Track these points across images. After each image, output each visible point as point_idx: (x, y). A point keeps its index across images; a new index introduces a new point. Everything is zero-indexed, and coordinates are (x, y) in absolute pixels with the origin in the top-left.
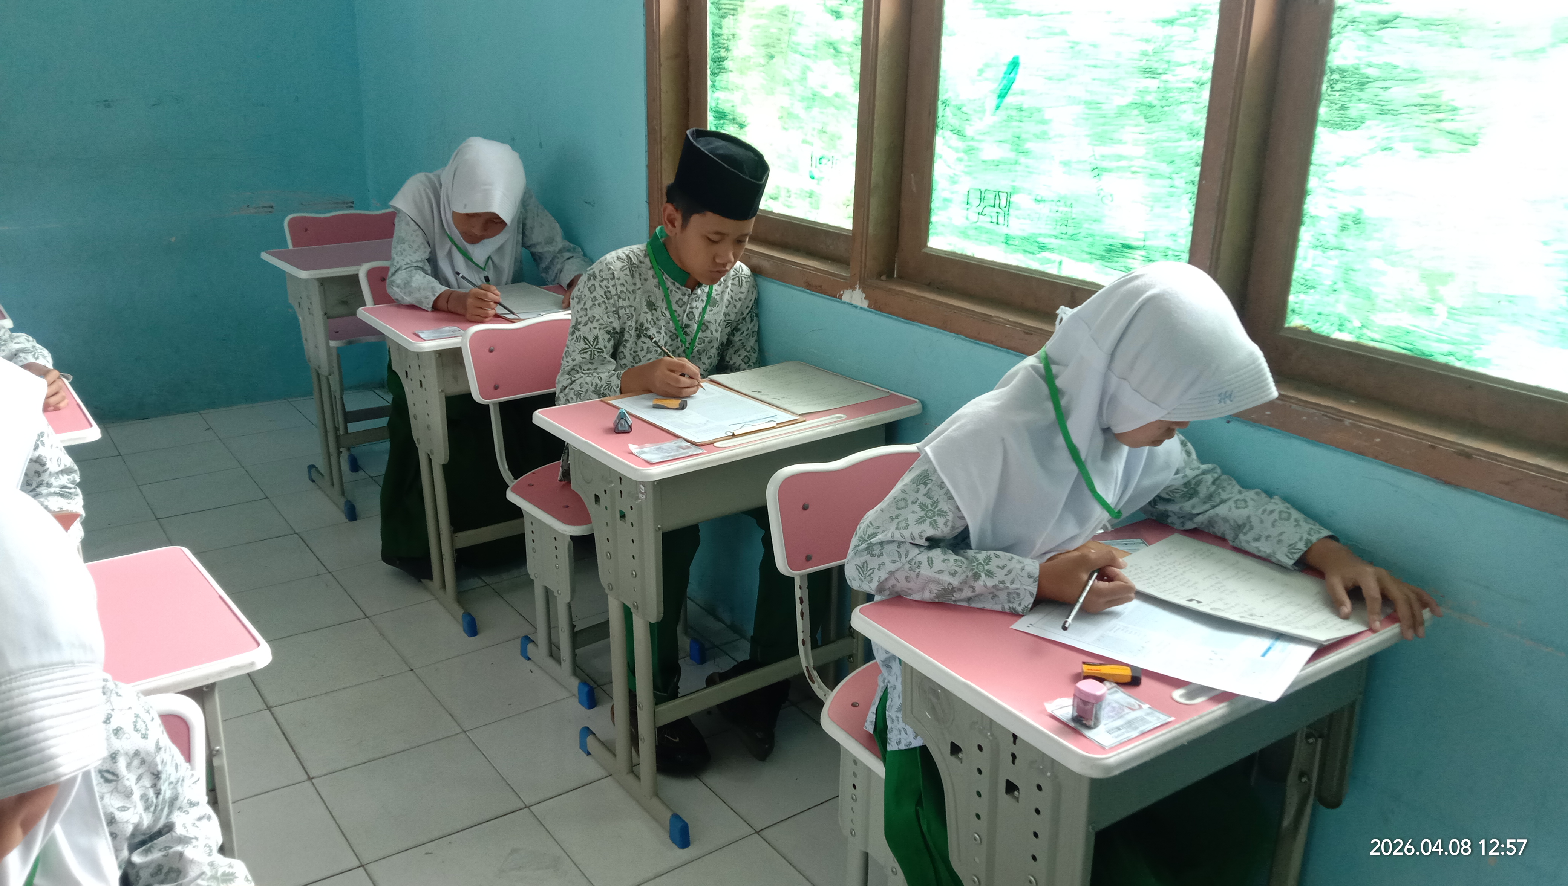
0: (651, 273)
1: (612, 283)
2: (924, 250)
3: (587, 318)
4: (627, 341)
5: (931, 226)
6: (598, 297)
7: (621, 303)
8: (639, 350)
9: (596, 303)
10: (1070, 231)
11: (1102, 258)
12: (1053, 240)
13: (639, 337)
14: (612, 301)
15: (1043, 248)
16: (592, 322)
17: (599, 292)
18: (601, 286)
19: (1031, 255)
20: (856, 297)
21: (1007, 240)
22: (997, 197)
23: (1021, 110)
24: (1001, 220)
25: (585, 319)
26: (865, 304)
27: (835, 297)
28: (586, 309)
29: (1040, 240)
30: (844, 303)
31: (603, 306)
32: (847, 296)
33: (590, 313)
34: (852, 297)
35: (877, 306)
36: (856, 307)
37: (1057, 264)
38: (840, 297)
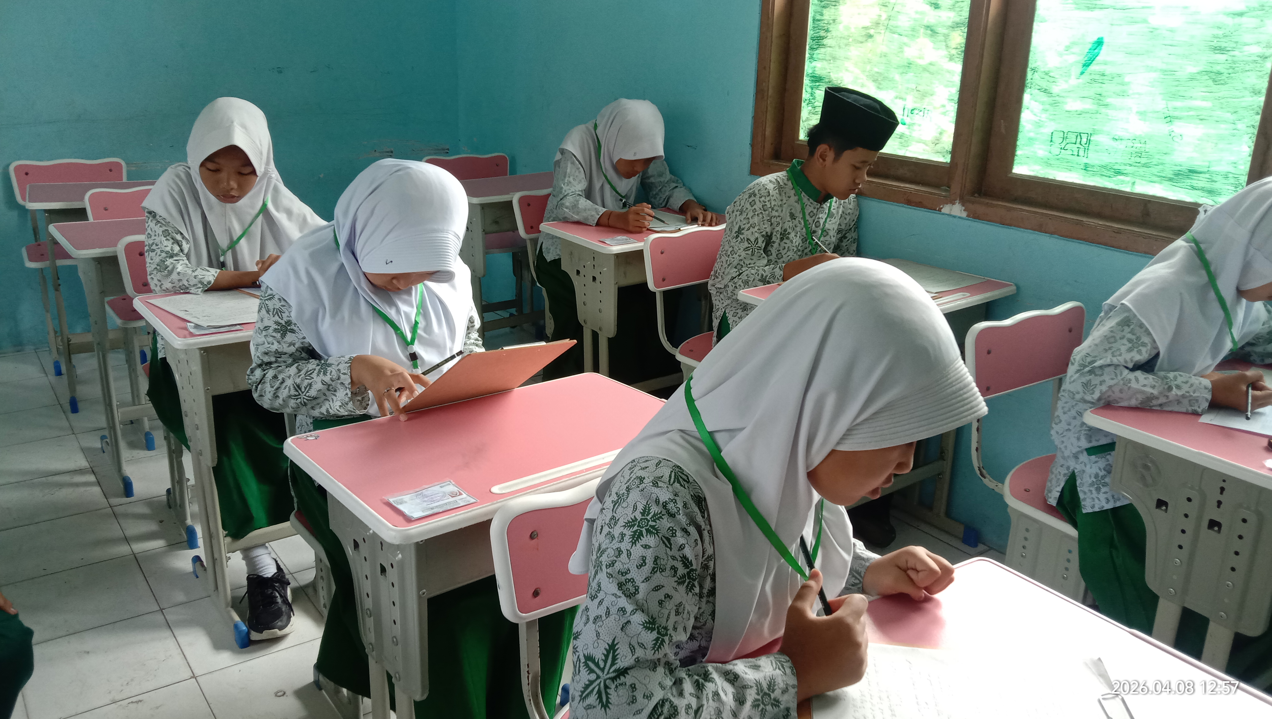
0: (793, 192)
1: (768, 199)
2: (1010, 175)
3: (749, 225)
4: (774, 242)
5: (1016, 158)
6: (757, 209)
7: (774, 213)
8: (781, 249)
9: (756, 213)
10: (1143, 161)
11: (1170, 180)
12: (1128, 167)
13: (782, 239)
14: (767, 212)
15: (1118, 173)
16: (754, 228)
17: (758, 206)
18: (760, 201)
19: (1107, 178)
20: (957, 209)
21: (1086, 168)
22: (1079, 137)
23: (1103, 75)
24: (1081, 153)
25: (747, 226)
26: (964, 214)
27: (935, 210)
28: (748, 218)
29: (1116, 167)
30: (943, 214)
31: (761, 216)
32: (946, 209)
33: (751, 221)
34: (951, 210)
35: (974, 216)
36: (955, 217)
37: (1130, 184)
38: (940, 210)
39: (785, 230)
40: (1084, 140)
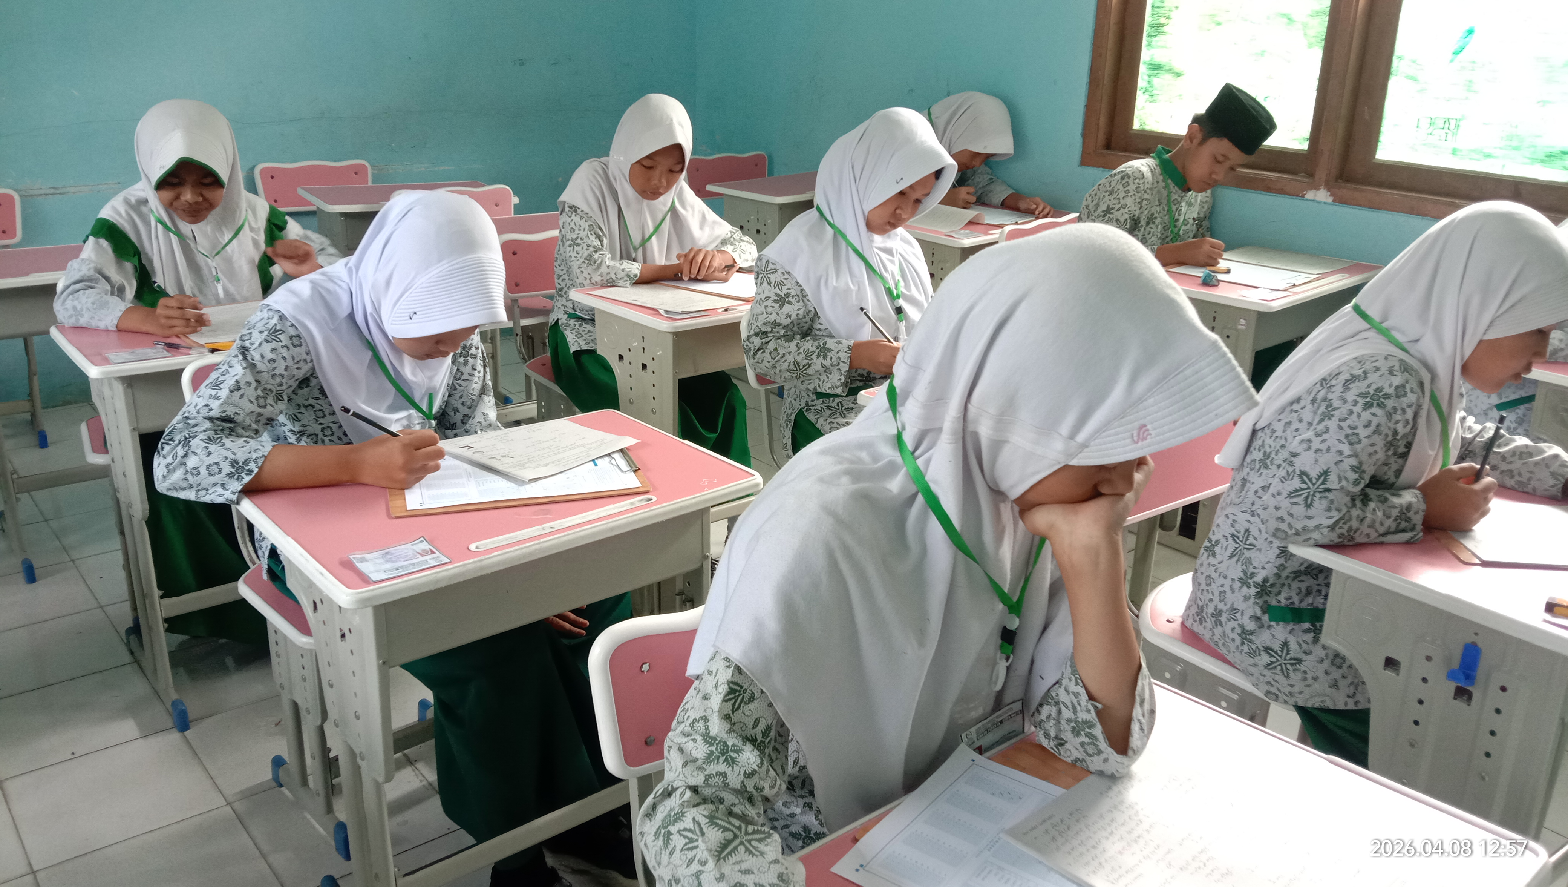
1: (1142, 181)
2: (1374, 161)
5: (1379, 144)
9: (1129, 194)
10: (1514, 144)
11: (1543, 161)
12: (1498, 151)
14: (1140, 195)
15: (1489, 156)
19: (1477, 162)
20: (1322, 195)
21: (1454, 152)
22: (1447, 123)
23: (1474, 62)
24: (1450, 138)
26: (1330, 200)
27: (1297, 196)
29: (1486, 151)
30: (1307, 200)
31: (1133, 197)
32: (1310, 195)
34: (1315, 196)
35: (1340, 200)
36: (1319, 202)
38: (1303, 196)
39: (1152, 215)
40: (1452, 126)
